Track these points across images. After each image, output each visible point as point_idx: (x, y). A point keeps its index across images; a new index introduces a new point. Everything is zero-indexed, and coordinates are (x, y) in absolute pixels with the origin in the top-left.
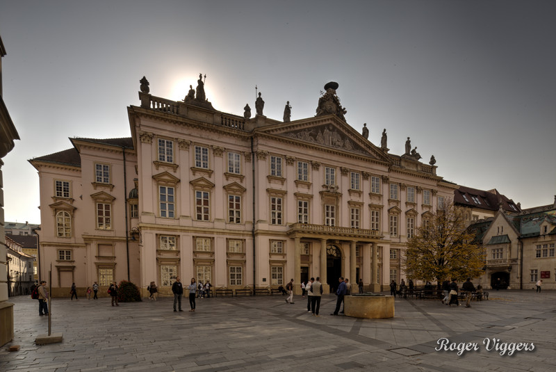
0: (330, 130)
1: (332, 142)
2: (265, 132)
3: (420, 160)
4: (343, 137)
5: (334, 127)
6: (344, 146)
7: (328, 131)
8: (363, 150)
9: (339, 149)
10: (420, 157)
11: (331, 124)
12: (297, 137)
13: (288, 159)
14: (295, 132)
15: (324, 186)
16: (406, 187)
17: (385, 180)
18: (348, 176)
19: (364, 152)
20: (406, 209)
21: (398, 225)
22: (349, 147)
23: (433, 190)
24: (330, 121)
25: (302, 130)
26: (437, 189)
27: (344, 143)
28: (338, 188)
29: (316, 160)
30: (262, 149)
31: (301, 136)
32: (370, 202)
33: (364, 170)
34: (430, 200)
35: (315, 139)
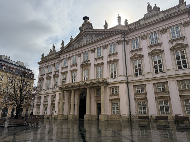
0: (85, 36)
1: (86, 41)
4: (91, 35)
5: (87, 34)
6: (92, 39)
9: (90, 42)
11: (86, 33)
12: (72, 48)
13: (68, 58)
14: (72, 46)
15: (83, 62)
16: (146, 36)
17: (119, 42)
18: (95, 52)
19: (103, 35)
20: (150, 51)
21: (142, 66)
22: (94, 38)
23: (182, 23)
24: (85, 33)
25: (74, 44)
26: (189, 19)
27: (92, 38)
28: (89, 61)
29: (79, 53)
30: (61, 59)
31: (74, 46)
32: (109, 60)
33: (104, 44)
34: (181, 32)
35: (79, 44)
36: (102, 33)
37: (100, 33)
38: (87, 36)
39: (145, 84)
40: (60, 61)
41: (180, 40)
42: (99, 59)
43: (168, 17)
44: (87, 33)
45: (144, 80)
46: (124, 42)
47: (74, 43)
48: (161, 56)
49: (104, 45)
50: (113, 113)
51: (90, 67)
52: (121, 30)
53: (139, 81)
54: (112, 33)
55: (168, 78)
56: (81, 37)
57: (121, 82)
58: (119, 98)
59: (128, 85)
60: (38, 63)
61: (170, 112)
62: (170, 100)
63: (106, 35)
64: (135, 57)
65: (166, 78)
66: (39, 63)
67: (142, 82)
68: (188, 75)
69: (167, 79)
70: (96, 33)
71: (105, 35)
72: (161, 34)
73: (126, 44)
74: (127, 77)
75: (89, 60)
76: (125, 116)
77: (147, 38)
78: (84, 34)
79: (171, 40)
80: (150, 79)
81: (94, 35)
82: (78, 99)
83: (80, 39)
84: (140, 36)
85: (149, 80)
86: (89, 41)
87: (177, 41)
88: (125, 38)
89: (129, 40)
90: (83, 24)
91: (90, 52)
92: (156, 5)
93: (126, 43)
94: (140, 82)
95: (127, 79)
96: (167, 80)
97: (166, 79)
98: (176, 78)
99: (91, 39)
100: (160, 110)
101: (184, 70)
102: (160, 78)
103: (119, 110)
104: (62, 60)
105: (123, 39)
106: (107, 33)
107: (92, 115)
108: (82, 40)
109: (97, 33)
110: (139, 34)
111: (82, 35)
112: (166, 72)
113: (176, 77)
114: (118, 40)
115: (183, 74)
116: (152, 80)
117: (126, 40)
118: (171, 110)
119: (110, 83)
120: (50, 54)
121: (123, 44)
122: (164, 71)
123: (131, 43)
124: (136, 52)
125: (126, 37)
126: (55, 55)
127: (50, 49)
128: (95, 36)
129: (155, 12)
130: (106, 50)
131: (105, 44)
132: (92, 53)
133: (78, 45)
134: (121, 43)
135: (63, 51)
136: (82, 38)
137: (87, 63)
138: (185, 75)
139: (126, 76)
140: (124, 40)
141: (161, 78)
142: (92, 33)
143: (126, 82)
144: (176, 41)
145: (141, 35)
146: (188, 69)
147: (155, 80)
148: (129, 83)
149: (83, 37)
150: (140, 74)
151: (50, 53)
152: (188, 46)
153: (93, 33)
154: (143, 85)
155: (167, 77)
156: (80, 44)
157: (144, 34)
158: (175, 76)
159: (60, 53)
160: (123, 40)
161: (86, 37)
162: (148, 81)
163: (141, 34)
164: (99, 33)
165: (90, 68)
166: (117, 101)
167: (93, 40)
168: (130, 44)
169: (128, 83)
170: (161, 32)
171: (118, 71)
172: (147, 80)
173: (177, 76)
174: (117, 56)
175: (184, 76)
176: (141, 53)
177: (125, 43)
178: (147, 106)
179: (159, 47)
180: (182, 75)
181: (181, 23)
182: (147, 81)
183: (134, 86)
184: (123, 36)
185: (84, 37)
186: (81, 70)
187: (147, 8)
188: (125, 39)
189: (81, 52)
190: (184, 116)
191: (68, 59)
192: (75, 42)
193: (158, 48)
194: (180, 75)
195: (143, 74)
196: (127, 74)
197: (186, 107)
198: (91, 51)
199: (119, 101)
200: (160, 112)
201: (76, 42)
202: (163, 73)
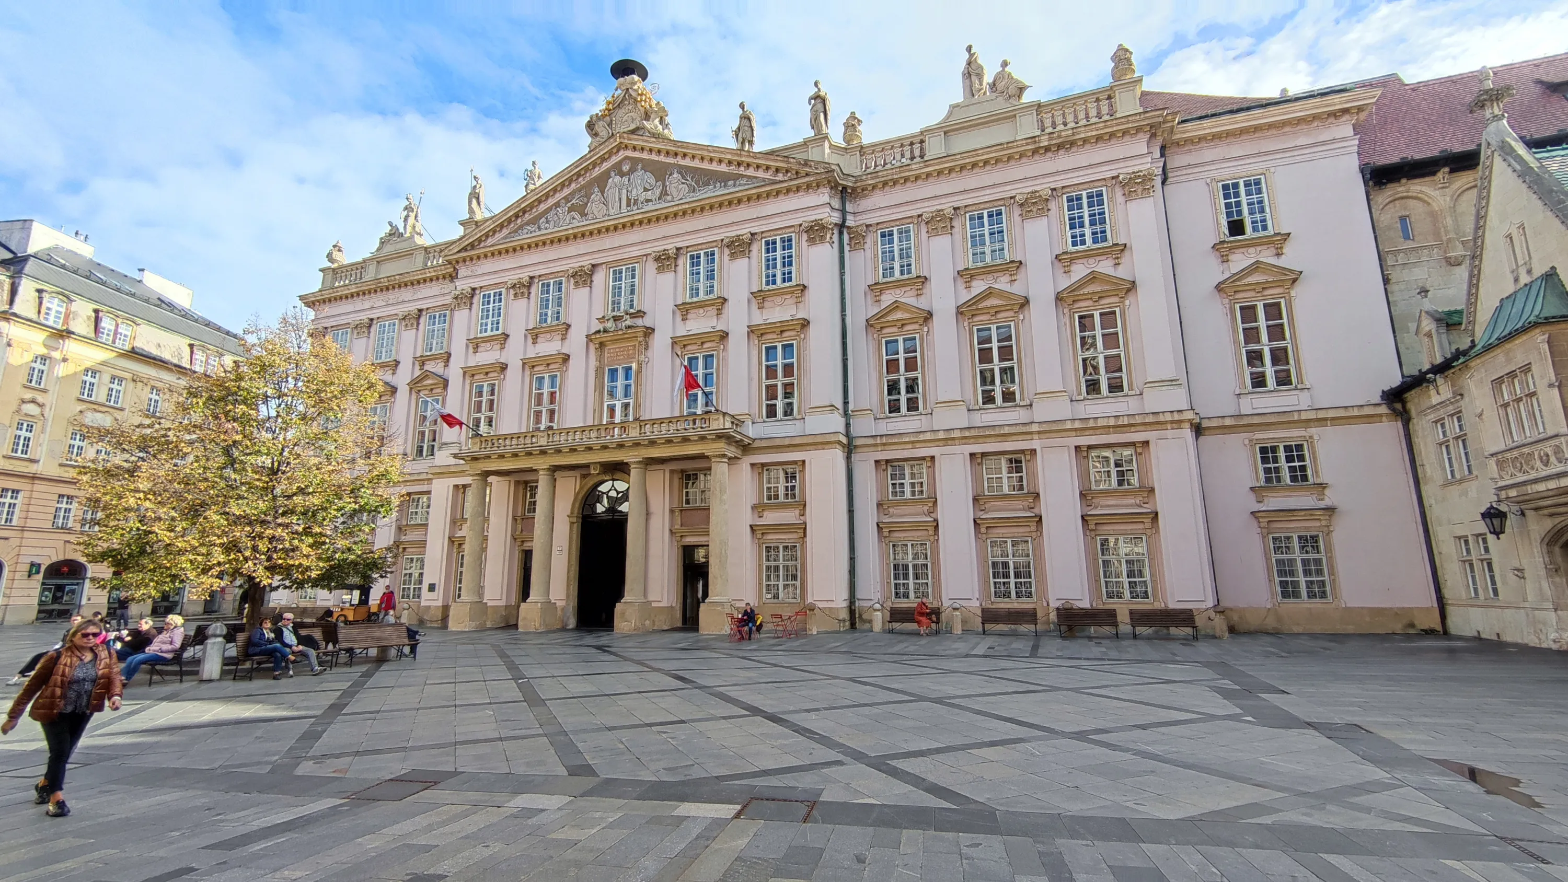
0: (622, 174)
1: (628, 200)
2: (464, 249)
3: (1027, 98)
4: (661, 173)
5: (634, 161)
6: (664, 193)
7: (617, 179)
8: (724, 179)
9: (650, 207)
10: (1021, 89)
11: (627, 158)
12: (540, 229)
13: (514, 286)
14: (534, 221)
15: (602, 319)
16: (951, 219)
17: (815, 231)
18: (680, 269)
19: (731, 183)
20: (965, 296)
21: (923, 367)
22: (679, 191)
23: (1121, 177)
24: (622, 154)
25: (550, 209)
26: (1149, 165)
27: (664, 186)
28: (640, 314)
29: (586, 262)
30: (463, 285)
31: (548, 222)
32: (758, 318)
33: (732, 233)
34: (1113, 221)
35: (583, 215)
36: (723, 168)
37: (714, 167)
38: (632, 171)
39: (933, 458)
40: (456, 298)
41: (1104, 257)
42: (701, 311)
43: (1059, 137)
44: (636, 154)
45: (928, 436)
46: (841, 233)
47: (551, 201)
48: (1012, 324)
49: (734, 234)
50: (769, 596)
51: (646, 349)
52: (833, 171)
53: (907, 440)
54: (780, 177)
55: (1039, 433)
56: (597, 172)
57: (819, 439)
58: (805, 523)
59: (848, 458)
60: (301, 298)
61: (1033, 589)
62: (1041, 533)
63: (744, 181)
64: (890, 318)
65: (1031, 433)
66: (310, 302)
67: (918, 445)
68: (1126, 422)
69: (1036, 437)
70: (687, 162)
71: (740, 185)
72: (1019, 219)
73: (847, 248)
74: (846, 414)
75: (639, 311)
76: (830, 609)
77: (952, 227)
78: (615, 159)
79: (1066, 253)
80: (957, 434)
81: (675, 175)
82: (575, 520)
83: (590, 184)
84: (919, 216)
85: (953, 439)
86: (648, 201)
87: (1091, 261)
88: (843, 212)
89: (867, 226)
90: (609, 103)
91: (651, 266)
92: (1006, 69)
93: (851, 239)
94: (910, 446)
95: (848, 425)
96: (1035, 444)
97: (1029, 437)
98: (1074, 433)
99: (658, 192)
100: (992, 581)
101: (1109, 400)
102: (1002, 432)
103: (798, 583)
104: (472, 297)
105: (836, 218)
106: (751, 172)
107: (654, 605)
108: (603, 193)
109: (696, 164)
110: (919, 205)
111: (606, 165)
112: (1031, 405)
113: (1076, 430)
114: (813, 218)
115: (1106, 420)
116: (965, 440)
117: (849, 228)
118: (1042, 581)
119: (757, 444)
120: (388, 249)
121: (836, 245)
122: (1022, 399)
123: (876, 243)
124: (898, 291)
125: (849, 207)
126: (419, 259)
127: (390, 224)
128: (683, 177)
129: (1001, 105)
130: (742, 263)
131: (739, 233)
132: (660, 270)
133: (577, 216)
134: (828, 239)
135: (480, 240)
136: (602, 182)
137: (629, 327)
138: (1112, 422)
139: (841, 411)
140: (841, 226)
141: (1006, 430)
142: (662, 158)
143: (844, 440)
144: (1084, 261)
145: (928, 209)
146: (1127, 399)
147: (981, 440)
148: (856, 447)
149: (606, 175)
150: (913, 405)
151: (383, 242)
152: (1133, 291)
153: (671, 160)
154: (923, 458)
155: (1035, 428)
156: (590, 216)
157: (939, 207)
158: (1069, 425)
159: (459, 252)
160: (836, 224)
161: (626, 179)
162: (947, 441)
163: (926, 204)
164: (705, 165)
165: (649, 354)
166: (789, 538)
167: (669, 198)
168: (866, 246)
169: (850, 449)
170: (1021, 205)
171: (805, 382)
172: (941, 435)
173: (1077, 425)
174: (801, 305)
175: (1109, 427)
176: (922, 299)
177: (846, 237)
178: (932, 564)
179: (1006, 278)
180: (1101, 423)
181: (1113, 178)
182: (941, 443)
183: (877, 462)
184: (836, 203)
185: (613, 174)
186: (593, 363)
187: (964, 75)
188: (844, 220)
189: (594, 262)
190: (1094, 605)
191: (508, 293)
192: (559, 196)
193: (1002, 283)
194: (1091, 424)
195: (925, 408)
196: (846, 403)
197: (1104, 567)
198: (657, 259)
199: (802, 535)
200: (993, 589)
201: (567, 199)
202: (1016, 406)
